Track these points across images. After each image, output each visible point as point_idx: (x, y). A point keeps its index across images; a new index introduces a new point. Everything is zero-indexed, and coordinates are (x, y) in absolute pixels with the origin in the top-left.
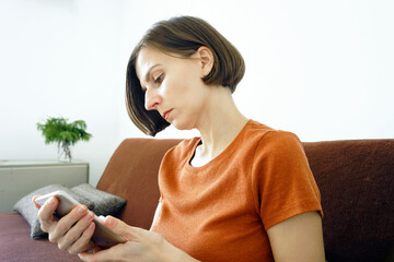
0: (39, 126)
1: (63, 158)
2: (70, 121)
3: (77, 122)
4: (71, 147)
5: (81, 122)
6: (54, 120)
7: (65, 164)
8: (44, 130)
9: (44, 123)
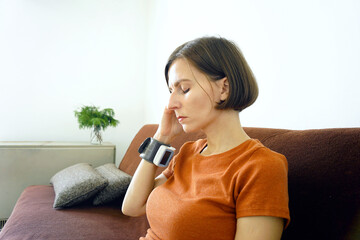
0: (76, 113)
1: (95, 140)
2: (101, 110)
3: (106, 110)
4: (101, 131)
5: (109, 110)
6: (87, 108)
7: (96, 146)
8: (79, 116)
9: (80, 111)
